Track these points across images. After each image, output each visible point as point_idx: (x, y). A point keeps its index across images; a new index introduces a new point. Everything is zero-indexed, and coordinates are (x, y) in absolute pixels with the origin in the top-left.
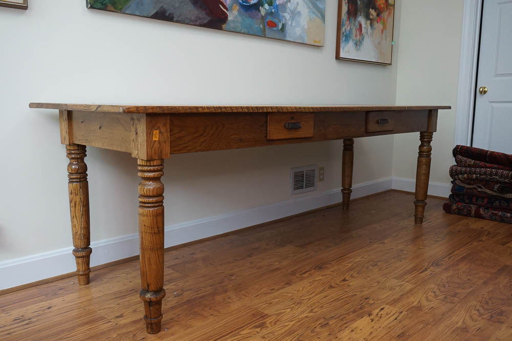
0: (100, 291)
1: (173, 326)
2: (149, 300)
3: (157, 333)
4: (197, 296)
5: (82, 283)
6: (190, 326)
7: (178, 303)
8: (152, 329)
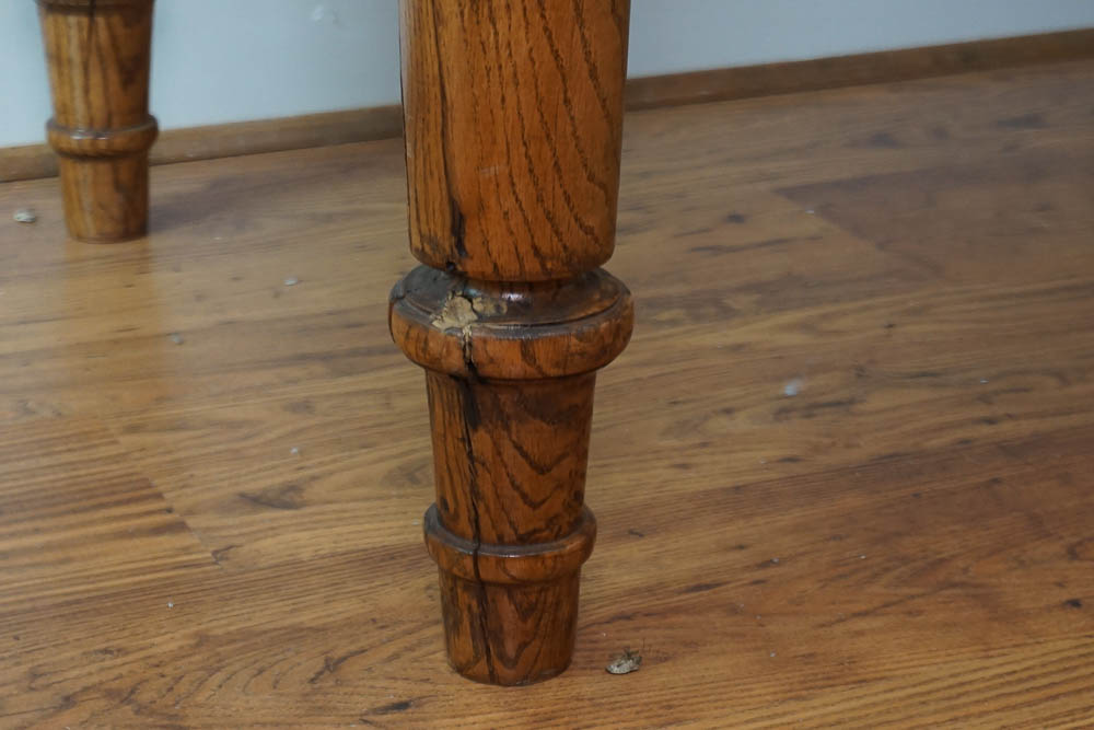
0: (200, 298)
1: (691, 645)
2: (455, 362)
3: (540, 677)
4: (986, 430)
5: (89, 224)
6: (846, 673)
7: (797, 469)
8: (487, 633)
